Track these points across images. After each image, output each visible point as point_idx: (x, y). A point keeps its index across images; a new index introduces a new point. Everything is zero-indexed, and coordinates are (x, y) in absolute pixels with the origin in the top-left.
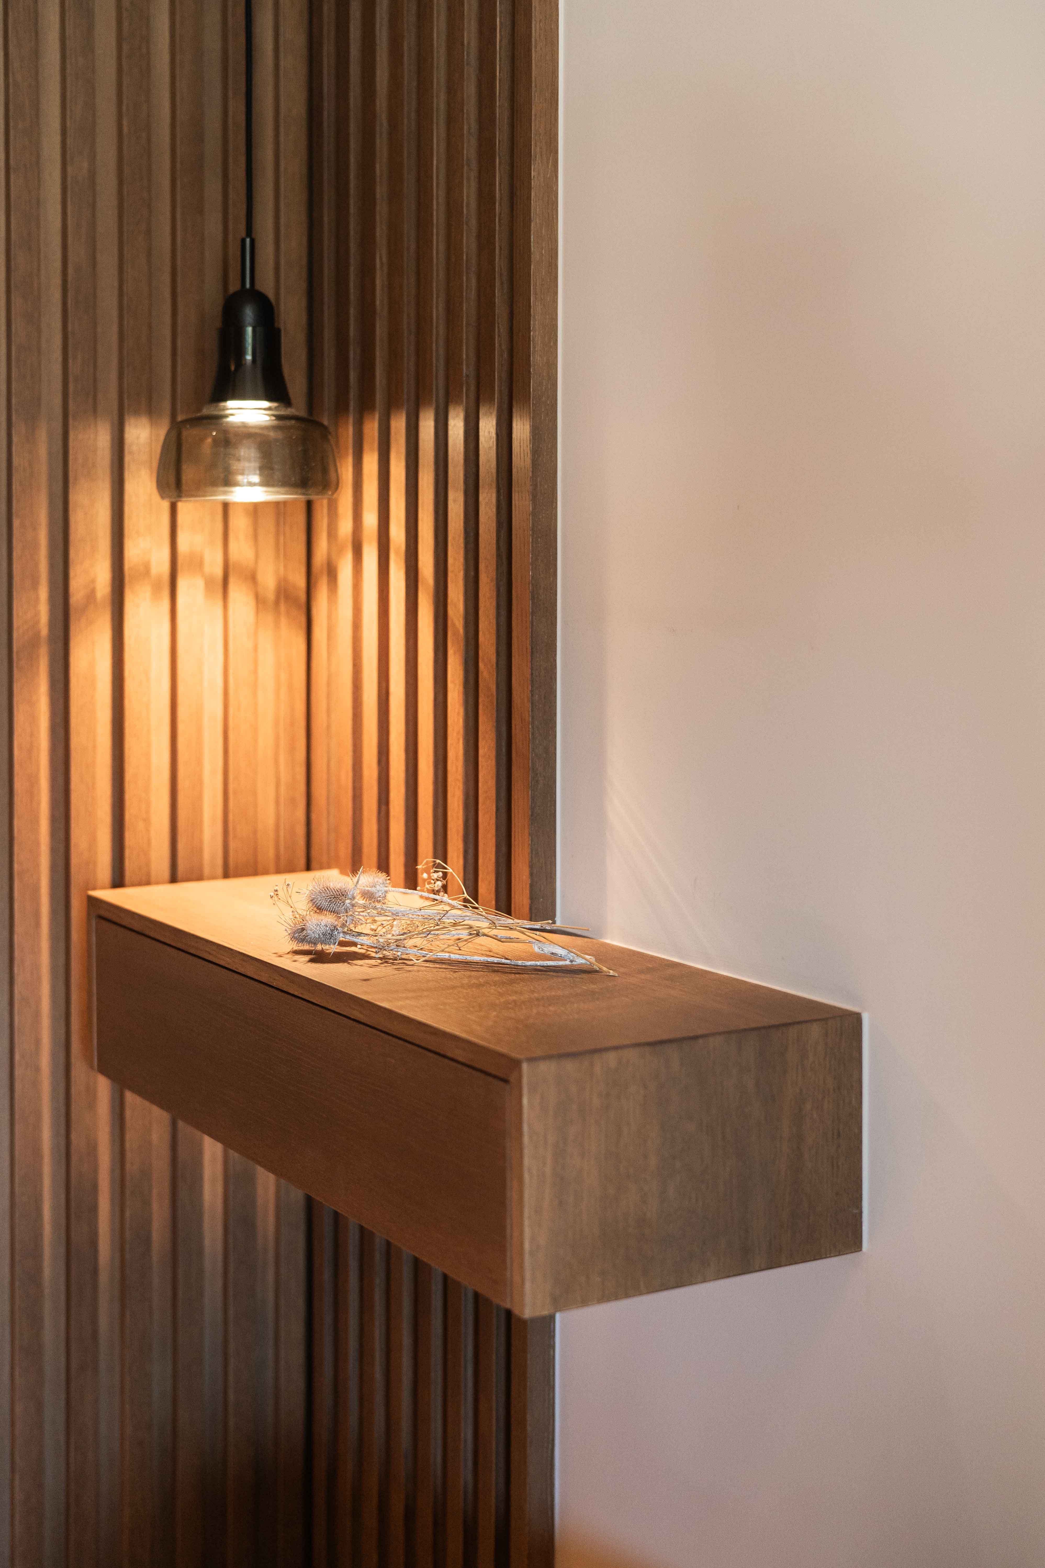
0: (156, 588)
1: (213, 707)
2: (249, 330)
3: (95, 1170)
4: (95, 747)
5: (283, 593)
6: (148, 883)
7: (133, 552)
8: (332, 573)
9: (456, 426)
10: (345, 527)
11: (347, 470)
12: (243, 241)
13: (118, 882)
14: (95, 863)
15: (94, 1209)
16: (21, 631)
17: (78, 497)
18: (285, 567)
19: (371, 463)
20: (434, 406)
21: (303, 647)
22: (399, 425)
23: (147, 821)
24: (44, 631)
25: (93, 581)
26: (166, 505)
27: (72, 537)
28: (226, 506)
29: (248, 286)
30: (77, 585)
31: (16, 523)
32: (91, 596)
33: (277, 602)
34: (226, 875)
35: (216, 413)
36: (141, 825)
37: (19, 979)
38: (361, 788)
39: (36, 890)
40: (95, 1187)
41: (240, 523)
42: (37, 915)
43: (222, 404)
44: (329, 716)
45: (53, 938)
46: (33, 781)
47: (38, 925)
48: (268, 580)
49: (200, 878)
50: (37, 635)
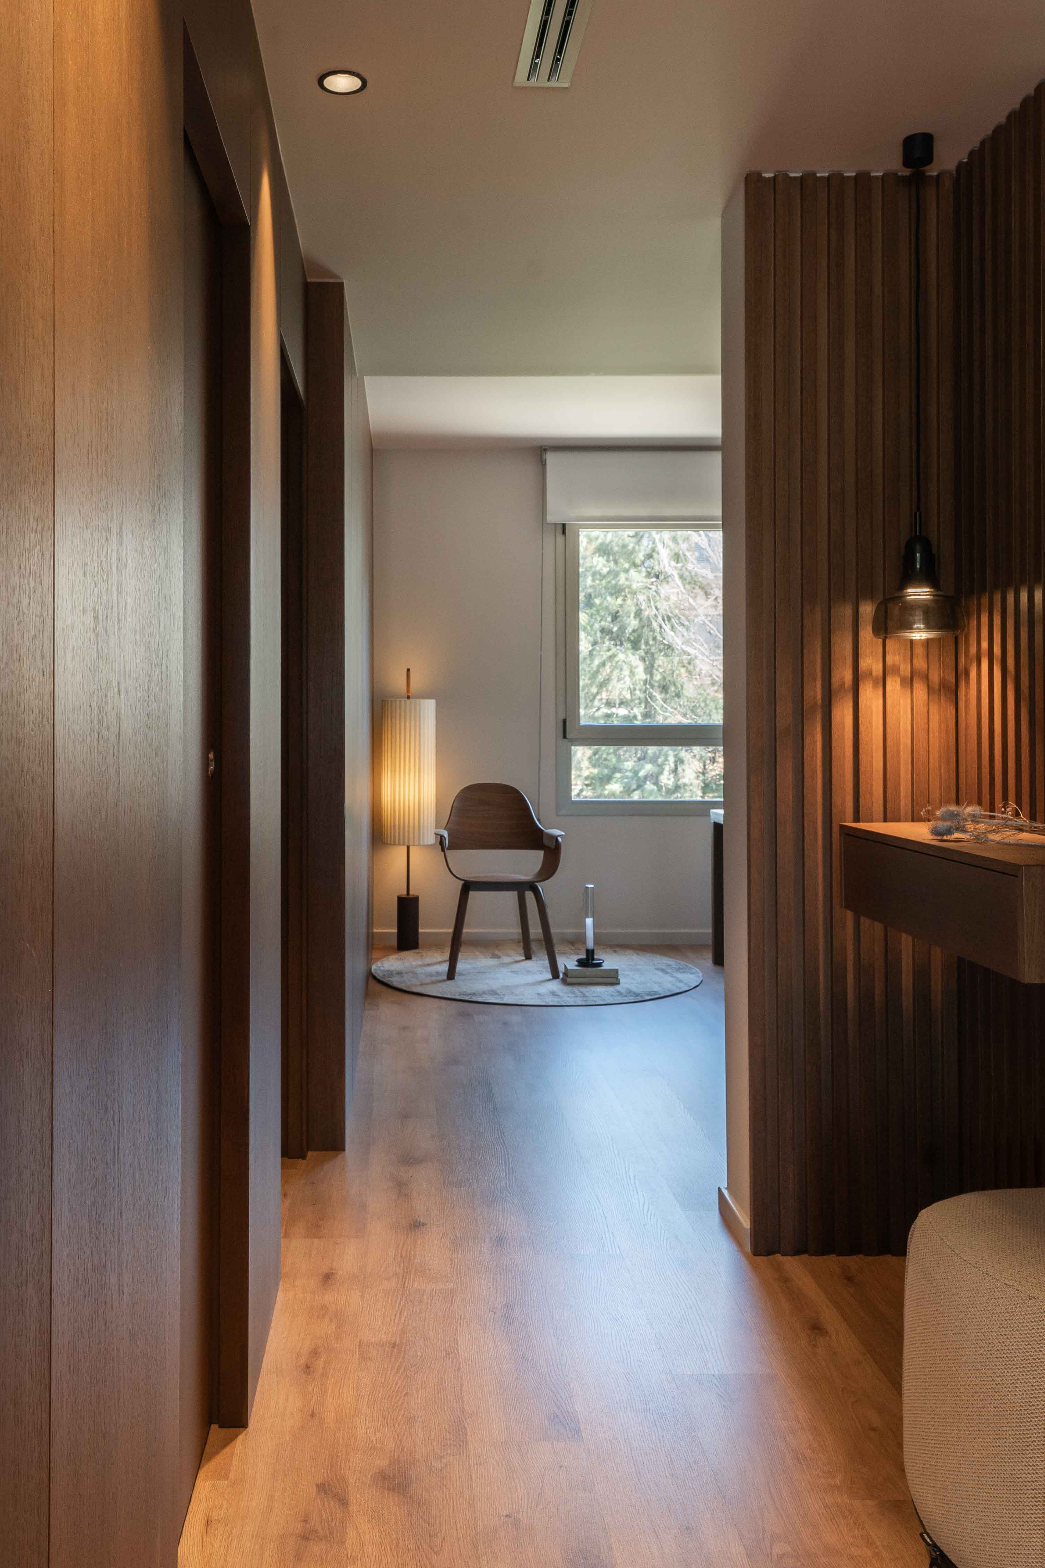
0: (875, 684)
1: (905, 740)
2: (918, 555)
3: (846, 960)
4: (844, 757)
5: (943, 685)
6: (872, 821)
7: (864, 664)
8: (967, 673)
9: (1024, 596)
10: (973, 650)
11: (974, 621)
12: (916, 514)
13: (857, 819)
14: (845, 813)
15: (845, 977)
16: (808, 701)
17: (836, 639)
18: (944, 672)
19: (985, 619)
20: (1014, 586)
21: (954, 712)
22: (997, 597)
23: (871, 794)
24: (819, 702)
25: (843, 678)
26: (880, 641)
27: (833, 657)
28: (912, 641)
29: (918, 534)
30: (835, 679)
31: (805, 651)
32: (842, 685)
33: (939, 690)
34: (913, 821)
35: (900, 595)
36: (868, 796)
37: (807, 865)
38: (981, 780)
39: (815, 822)
40: (846, 969)
41: (919, 651)
42: (816, 834)
43: (905, 591)
44: (966, 744)
45: (824, 847)
46: (814, 771)
47: (816, 840)
48: (935, 678)
49: (899, 820)
50: (816, 703)
